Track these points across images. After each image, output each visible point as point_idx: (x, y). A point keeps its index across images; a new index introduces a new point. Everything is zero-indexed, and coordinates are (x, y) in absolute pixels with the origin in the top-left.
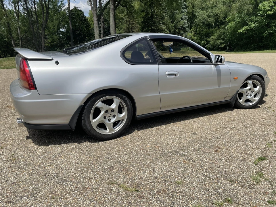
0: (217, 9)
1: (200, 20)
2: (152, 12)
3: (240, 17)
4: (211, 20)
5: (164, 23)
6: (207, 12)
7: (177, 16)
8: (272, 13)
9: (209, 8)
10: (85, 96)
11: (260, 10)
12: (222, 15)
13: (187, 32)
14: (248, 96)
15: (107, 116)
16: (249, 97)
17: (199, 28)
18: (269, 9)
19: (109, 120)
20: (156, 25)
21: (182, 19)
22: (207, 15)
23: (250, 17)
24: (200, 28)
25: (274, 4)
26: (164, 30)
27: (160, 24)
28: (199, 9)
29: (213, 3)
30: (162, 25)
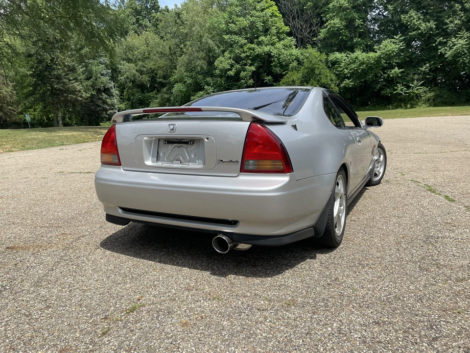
0: (152, 63)
1: (127, 78)
2: (52, 60)
3: (191, 77)
4: (145, 79)
5: (76, 79)
6: (136, 65)
7: (94, 68)
8: (234, 74)
9: (139, 60)
11: (216, 68)
12: (160, 72)
13: (112, 95)
17: (128, 91)
18: (229, 68)
21: (102, 75)
22: (137, 71)
25: (233, 62)
26: (80, 91)
27: (70, 80)
28: (123, 60)
29: (145, 53)
30: (73, 81)
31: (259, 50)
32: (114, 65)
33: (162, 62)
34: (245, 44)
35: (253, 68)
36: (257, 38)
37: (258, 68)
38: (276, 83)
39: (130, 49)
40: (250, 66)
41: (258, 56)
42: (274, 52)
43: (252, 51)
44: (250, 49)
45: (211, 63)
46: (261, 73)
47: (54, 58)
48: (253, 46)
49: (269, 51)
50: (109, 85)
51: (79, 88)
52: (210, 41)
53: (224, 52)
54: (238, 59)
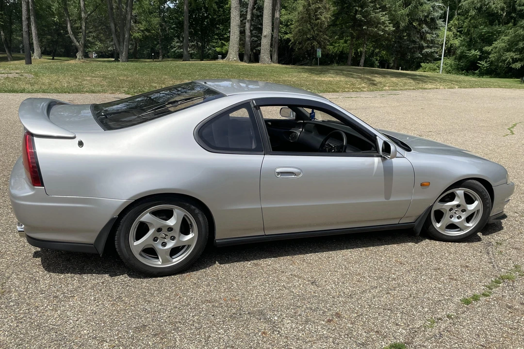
5: (383, 8)
10: (120, 204)
14: (453, 218)
15: (159, 237)
16: (455, 220)
19: (164, 244)
20: (366, 12)
26: (384, 23)
27: (376, 9)
30: (378, 11)
51: (383, 19)
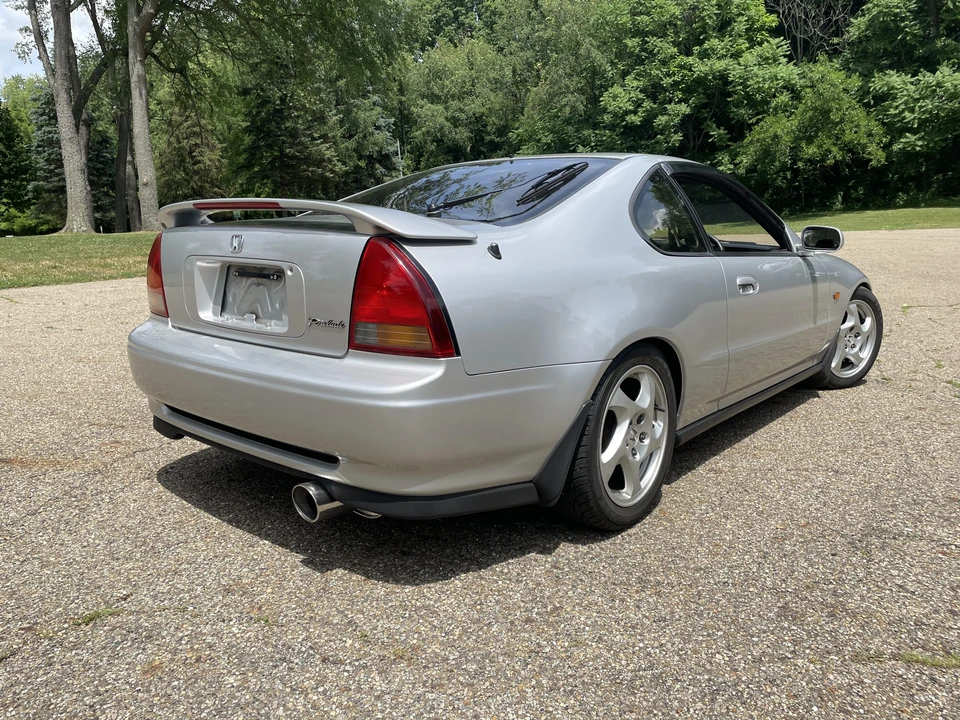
0: (478, 102)
1: (429, 133)
2: (283, 99)
3: (552, 131)
4: (462, 135)
5: (325, 138)
6: (447, 109)
7: (362, 115)
8: (641, 121)
9: (453, 96)
11: (605, 110)
12: (493, 121)
13: (395, 169)
14: (847, 350)
16: (849, 353)
17: (427, 160)
18: (631, 108)
20: (301, 143)
21: (378, 128)
22: (447, 119)
23: (577, 131)
24: (428, 158)
25: (641, 96)
26: (330, 161)
27: (314, 139)
28: (423, 99)
29: (464, 82)
30: (319, 142)
31: (701, 68)
32: (405, 109)
33: (497, 100)
34: (673, 57)
35: (684, 109)
36: (701, 43)
37: (697, 109)
38: (735, 142)
39: (437, 74)
40: (680, 102)
41: (700, 81)
42: (735, 72)
43: (686, 72)
44: (681, 67)
45: (594, 100)
46: (705, 119)
47: (286, 96)
48: (690, 60)
49: (726, 70)
50: (390, 148)
51: (329, 154)
52: (595, 53)
53: (624, 74)
54: (654, 91)
